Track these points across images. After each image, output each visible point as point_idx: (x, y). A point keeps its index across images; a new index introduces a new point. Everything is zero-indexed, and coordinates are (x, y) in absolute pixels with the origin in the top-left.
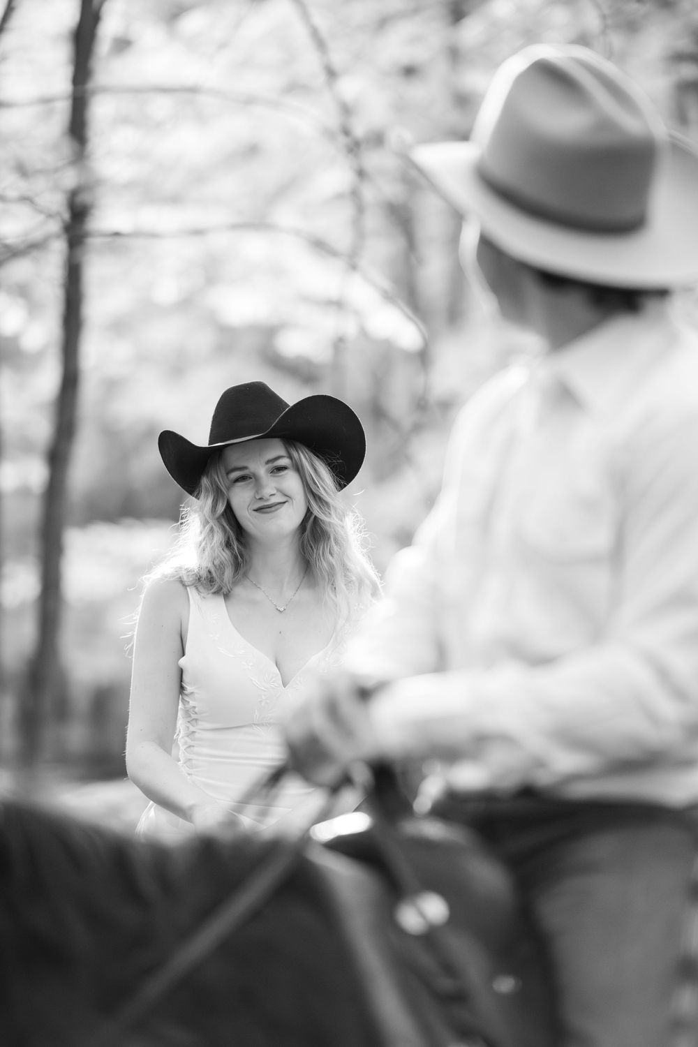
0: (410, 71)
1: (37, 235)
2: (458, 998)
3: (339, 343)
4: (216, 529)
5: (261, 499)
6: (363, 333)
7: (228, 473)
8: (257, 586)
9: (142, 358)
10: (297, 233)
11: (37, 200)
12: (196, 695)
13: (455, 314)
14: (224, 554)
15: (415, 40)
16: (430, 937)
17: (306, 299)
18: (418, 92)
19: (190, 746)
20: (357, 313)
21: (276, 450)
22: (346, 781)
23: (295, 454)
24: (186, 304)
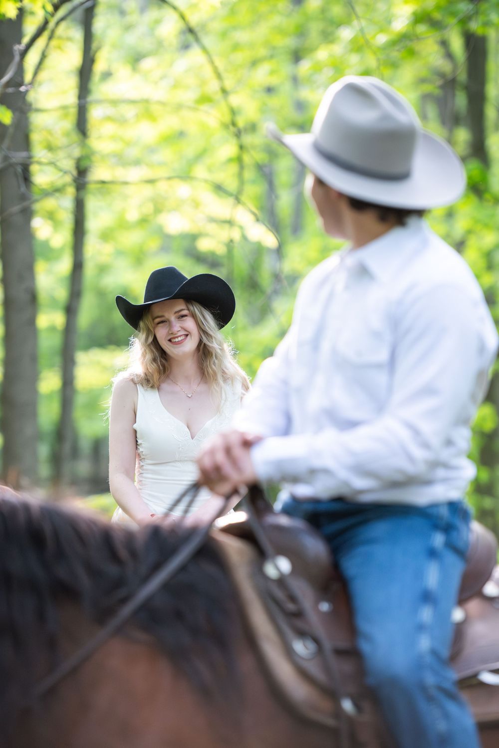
0: (270, 90)
1: (59, 183)
2: (298, 614)
3: (230, 244)
4: (147, 351)
5: (172, 333)
6: (244, 238)
7: (153, 320)
8: (175, 383)
9: (120, 253)
10: (206, 181)
11: (58, 164)
12: (143, 445)
13: (297, 228)
14: (153, 366)
15: (272, 72)
16: (281, 581)
17: (212, 220)
18: (274, 102)
19: (141, 473)
20: (241, 228)
21: (180, 306)
22: (235, 491)
23: (191, 308)
24: (144, 221)
